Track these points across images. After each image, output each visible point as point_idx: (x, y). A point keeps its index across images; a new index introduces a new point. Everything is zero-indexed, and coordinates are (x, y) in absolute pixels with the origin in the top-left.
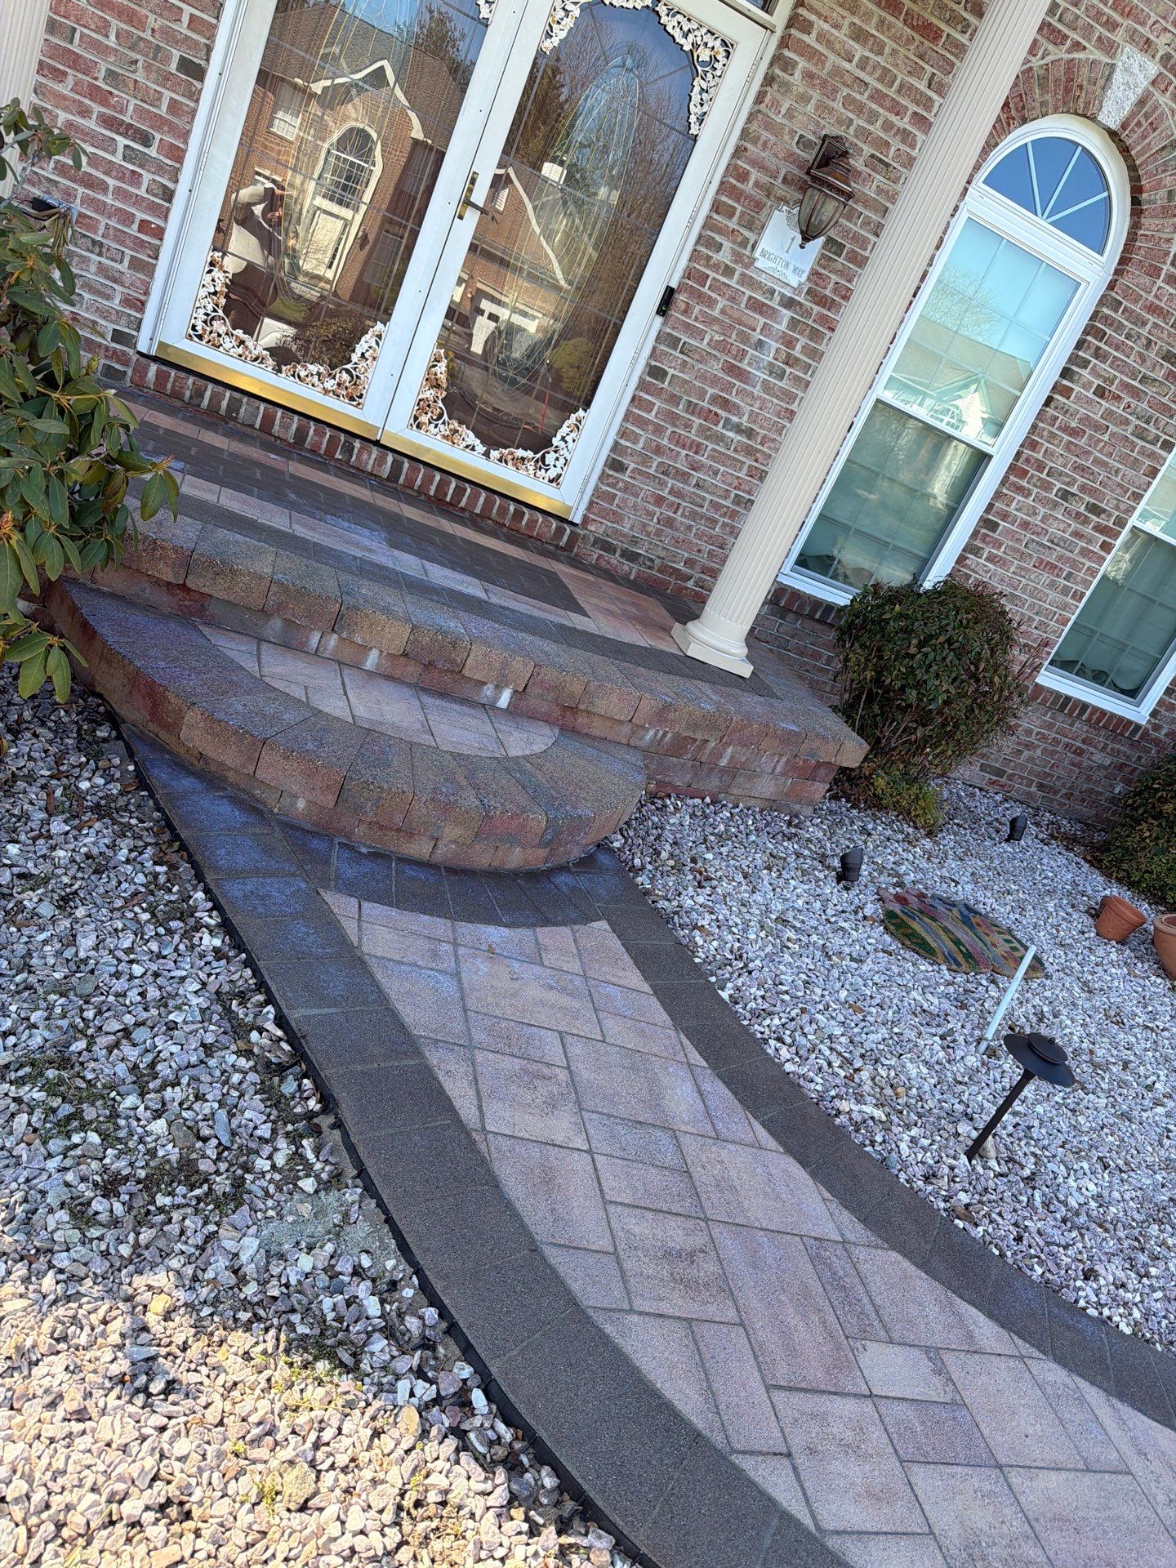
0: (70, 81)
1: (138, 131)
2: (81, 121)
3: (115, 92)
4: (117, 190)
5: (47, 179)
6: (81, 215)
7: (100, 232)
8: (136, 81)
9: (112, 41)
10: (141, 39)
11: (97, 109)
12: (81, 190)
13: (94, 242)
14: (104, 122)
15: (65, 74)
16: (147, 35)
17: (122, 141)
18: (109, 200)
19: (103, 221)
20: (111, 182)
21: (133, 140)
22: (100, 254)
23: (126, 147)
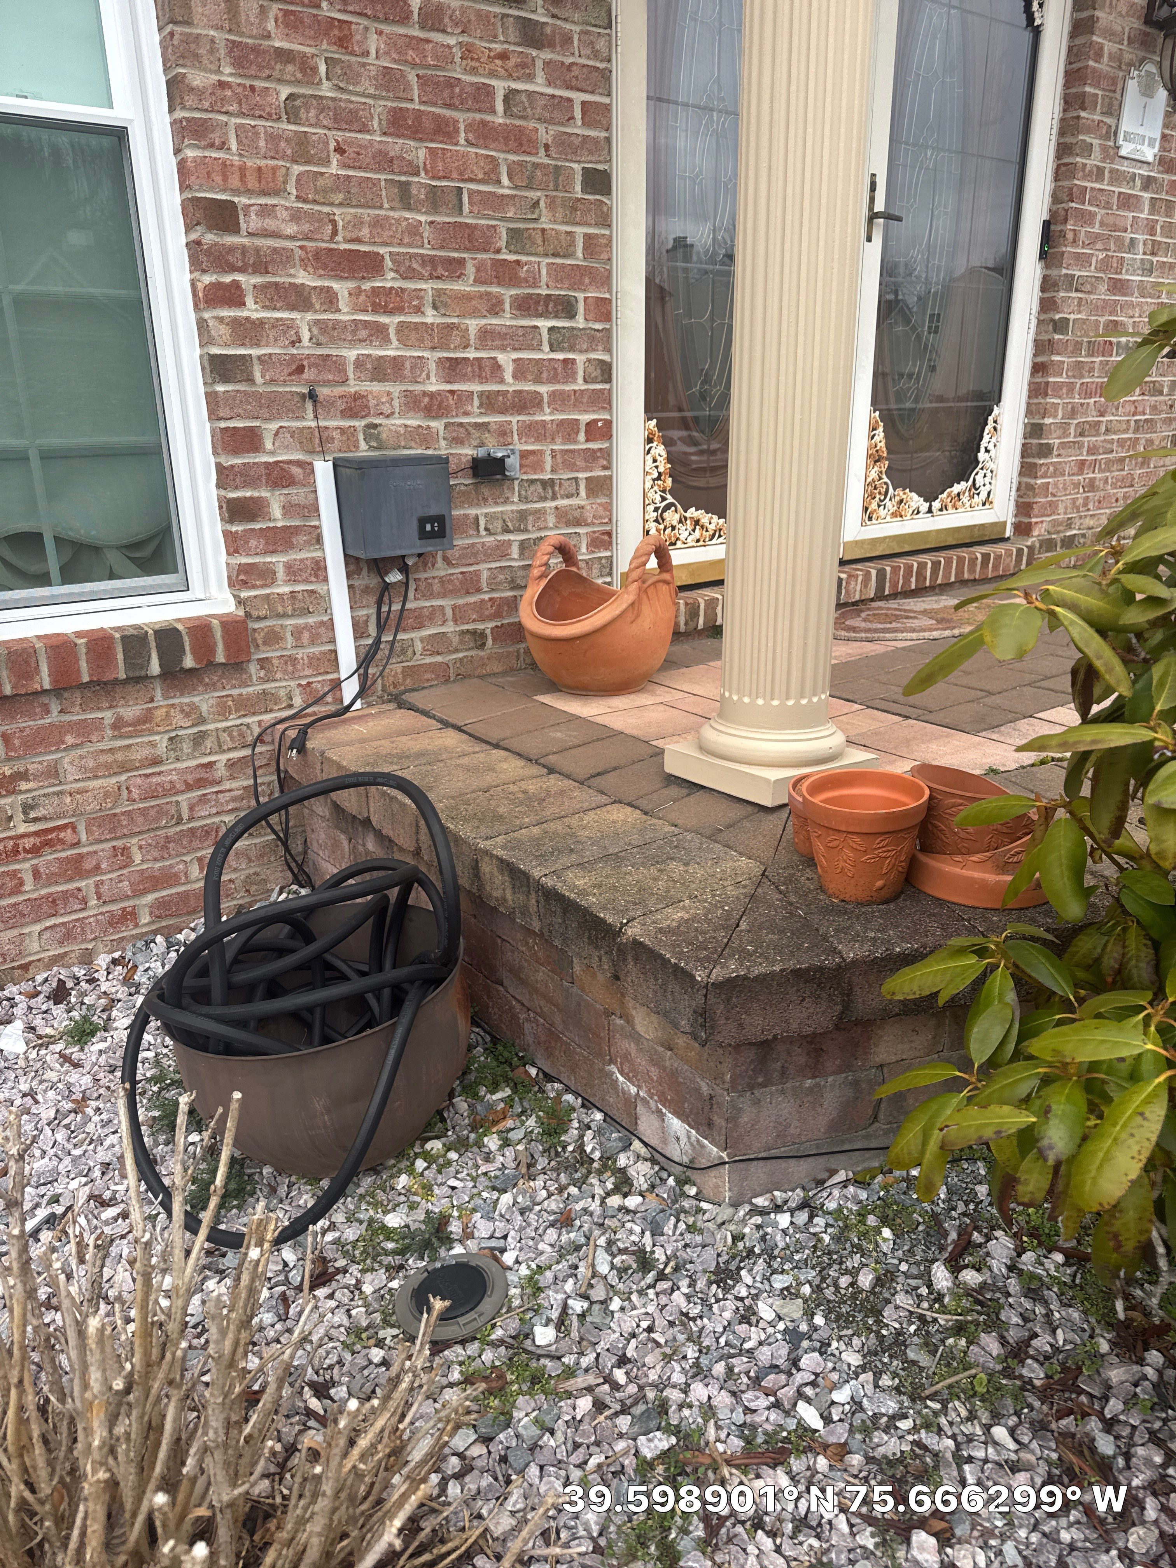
0: (470, 270)
1: (558, 300)
2: (494, 321)
3: (524, 258)
4: (553, 394)
5: (478, 426)
6: (524, 455)
7: (548, 467)
8: (543, 230)
9: (505, 187)
10: (536, 165)
11: (508, 293)
12: (514, 419)
13: (544, 483)
14: (519, 308)
15: (462, 262)
16: (541, 158)
17: (544, 324)
18: (547, 416)
19: (546, 448)
20: (543, 389)
21: (556, 317)
22: (554, 498)
23: (551, 330)
